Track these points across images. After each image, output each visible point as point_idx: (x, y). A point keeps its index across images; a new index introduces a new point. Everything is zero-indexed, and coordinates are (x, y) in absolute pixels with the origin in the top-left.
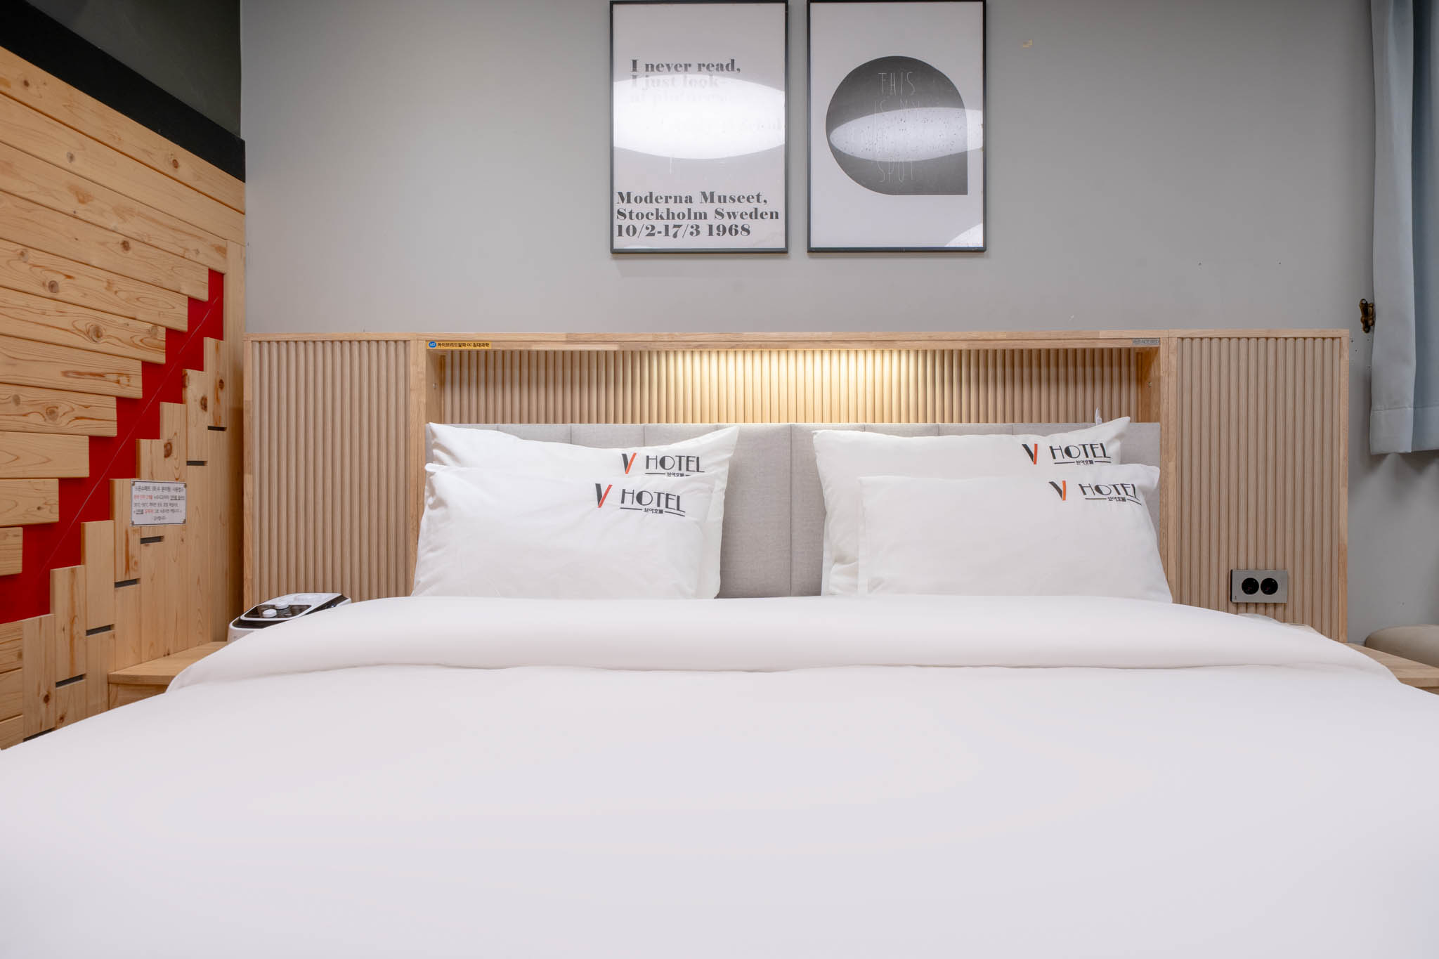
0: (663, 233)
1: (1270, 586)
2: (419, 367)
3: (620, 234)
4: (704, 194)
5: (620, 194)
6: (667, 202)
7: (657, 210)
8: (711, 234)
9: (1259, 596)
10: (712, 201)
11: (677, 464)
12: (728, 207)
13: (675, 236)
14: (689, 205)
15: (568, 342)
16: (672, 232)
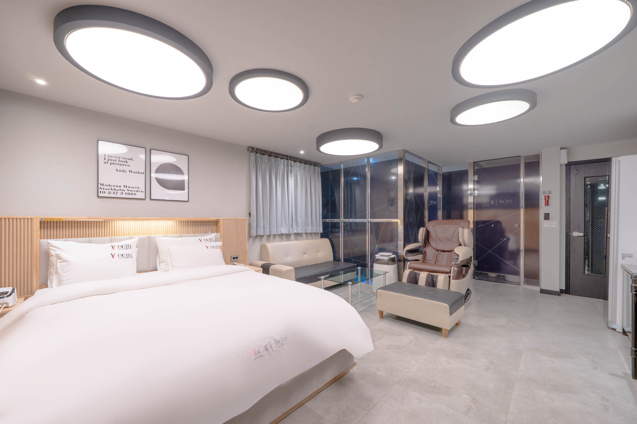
0: (113, 193)
1: (237, 258)
2: (36, 225)
3: (100, 193)
4: (124, 186)
5: (101, 184)
6: (114, 186)
7: (111, 188)
8: (126, 194)
9: (235, 260)
10: (126, 187)
11: (126, 247)
12: (130, 189)
13: (116, 194)
14: (120, 188)
15: (88, 219)
16: (115, 193)
